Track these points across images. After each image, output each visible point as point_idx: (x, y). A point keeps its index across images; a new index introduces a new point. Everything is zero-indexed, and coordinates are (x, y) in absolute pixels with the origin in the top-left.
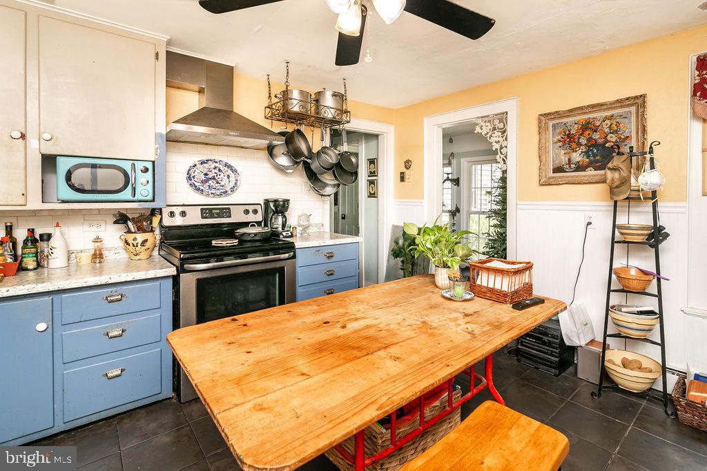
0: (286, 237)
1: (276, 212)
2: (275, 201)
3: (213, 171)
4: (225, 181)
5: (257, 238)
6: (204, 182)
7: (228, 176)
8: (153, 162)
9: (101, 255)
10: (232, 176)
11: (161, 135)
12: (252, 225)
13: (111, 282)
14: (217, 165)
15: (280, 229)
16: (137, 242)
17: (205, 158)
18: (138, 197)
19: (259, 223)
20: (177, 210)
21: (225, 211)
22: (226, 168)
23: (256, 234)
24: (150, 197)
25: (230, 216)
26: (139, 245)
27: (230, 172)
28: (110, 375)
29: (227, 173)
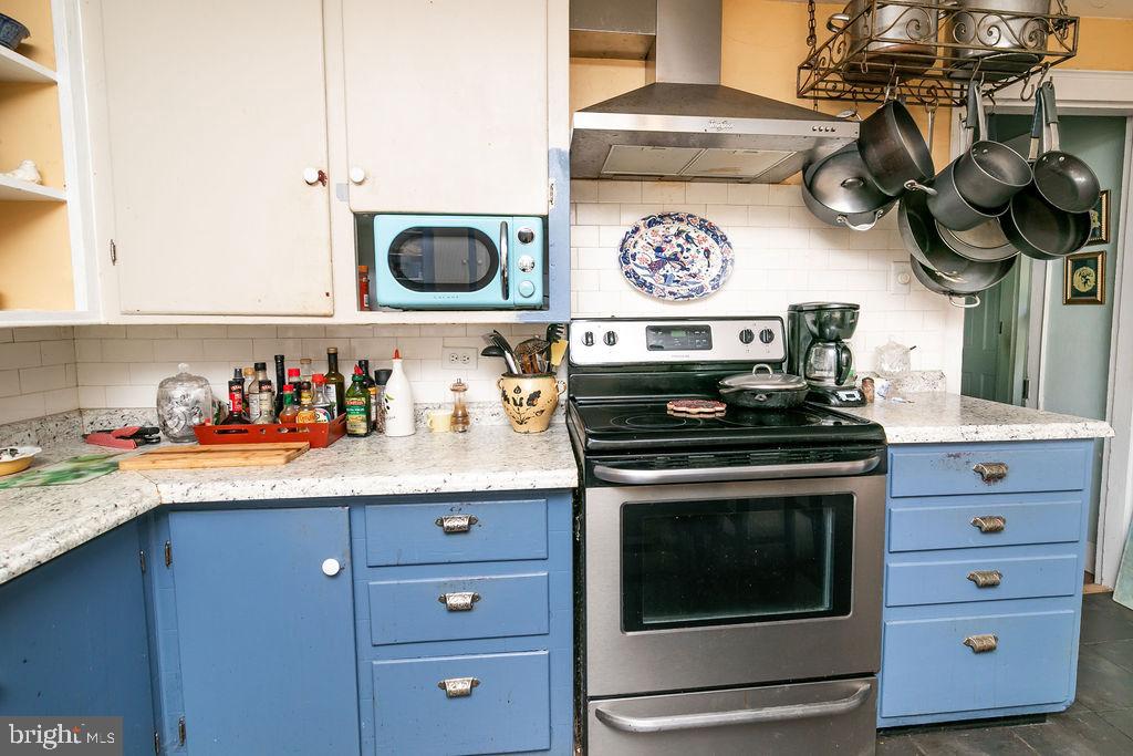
0: (847, 404)
1: (820, 338)
2: (820, 309)
3: (674, 241)
4: (701, 262)
5: (772, 404)
6: (654, 267)
7: (707, 253)
8: (545, 219)
9: (465, 416)
10: (716, 250)
11: (559, 152)
12: (760, 370)
13: (446, 489)
14: (683, 226)
15: (830, 383)
16: (521, 395)
17: (656, 212)
18: (515, 298)
19: (776, 365)
20: (600, 331)
21: (699, 333)
22: (702, 234)
23: (769, 394)
24: (537, 299)
25: (709, 347)
26: (524, 402)
27: (711, 241)
28: (450, 688)
29: (705, 245)
